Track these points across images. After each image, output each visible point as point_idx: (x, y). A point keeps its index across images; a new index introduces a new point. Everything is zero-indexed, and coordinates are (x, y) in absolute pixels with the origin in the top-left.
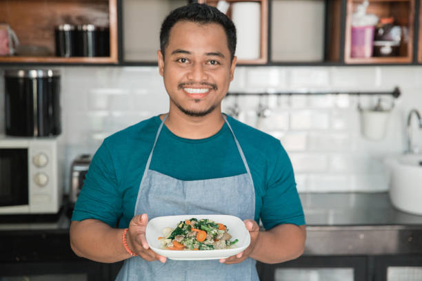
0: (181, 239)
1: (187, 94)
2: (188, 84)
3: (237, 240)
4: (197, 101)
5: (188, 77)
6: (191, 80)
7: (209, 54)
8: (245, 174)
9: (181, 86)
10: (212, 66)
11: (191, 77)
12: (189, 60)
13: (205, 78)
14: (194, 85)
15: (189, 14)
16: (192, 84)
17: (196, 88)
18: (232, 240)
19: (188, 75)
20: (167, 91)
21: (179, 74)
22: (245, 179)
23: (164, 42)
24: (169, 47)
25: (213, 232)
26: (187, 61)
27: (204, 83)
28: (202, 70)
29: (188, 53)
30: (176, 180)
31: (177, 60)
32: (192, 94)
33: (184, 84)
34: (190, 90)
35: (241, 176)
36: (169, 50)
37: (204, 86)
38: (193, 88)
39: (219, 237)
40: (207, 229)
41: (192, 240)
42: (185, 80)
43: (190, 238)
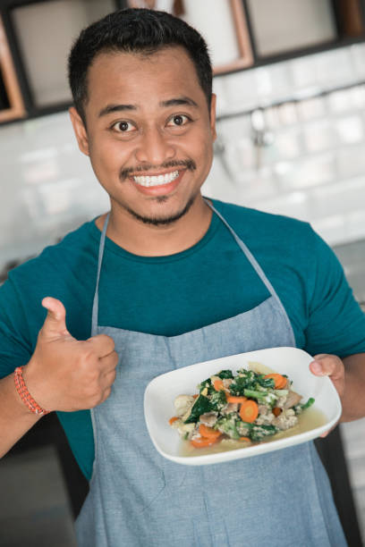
0: (212, 422)
1: (140, 189)
2: (139, 170)
3: (312, 400)
4: (161, 199)
5: (137, 158)
6: (144, 162)
7: (169, 103)
8: (270, 300)
9: (125, 174)
10: (177, 129)
11: (143, 158)
12: (133, 123)
13: (169, 155)
14: (151, 171)
15: (120, 38)
16: (146, 169)
17: (156, 175)
18: (305, 401)
19: (136, 153)
20: (103, 185)
21: (119, 153)
22: (271, 307)
23: (79, 95)
24: (90, 104)
25: (268, 400)
26: (130, 127)
27: (169, 165)
28: (162, 139)
29: (130, 107)
30: (152, 337)
31: (111, 128)
32: (151, 188)
33: (131, 170)
34: (145, 181)
35: (264, 305)
36: (92, 109)
37: (171, 168)
38: (151, 175)
39: (280, 405)
40: (255, 394)
41: (232, 421)
42: (133, 163)
43: (228, 417)
